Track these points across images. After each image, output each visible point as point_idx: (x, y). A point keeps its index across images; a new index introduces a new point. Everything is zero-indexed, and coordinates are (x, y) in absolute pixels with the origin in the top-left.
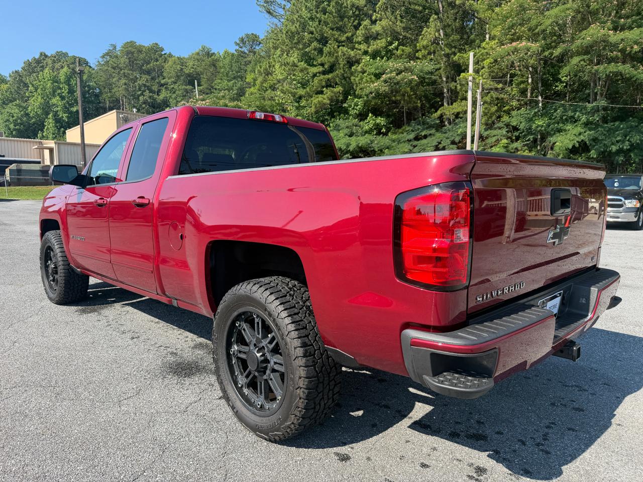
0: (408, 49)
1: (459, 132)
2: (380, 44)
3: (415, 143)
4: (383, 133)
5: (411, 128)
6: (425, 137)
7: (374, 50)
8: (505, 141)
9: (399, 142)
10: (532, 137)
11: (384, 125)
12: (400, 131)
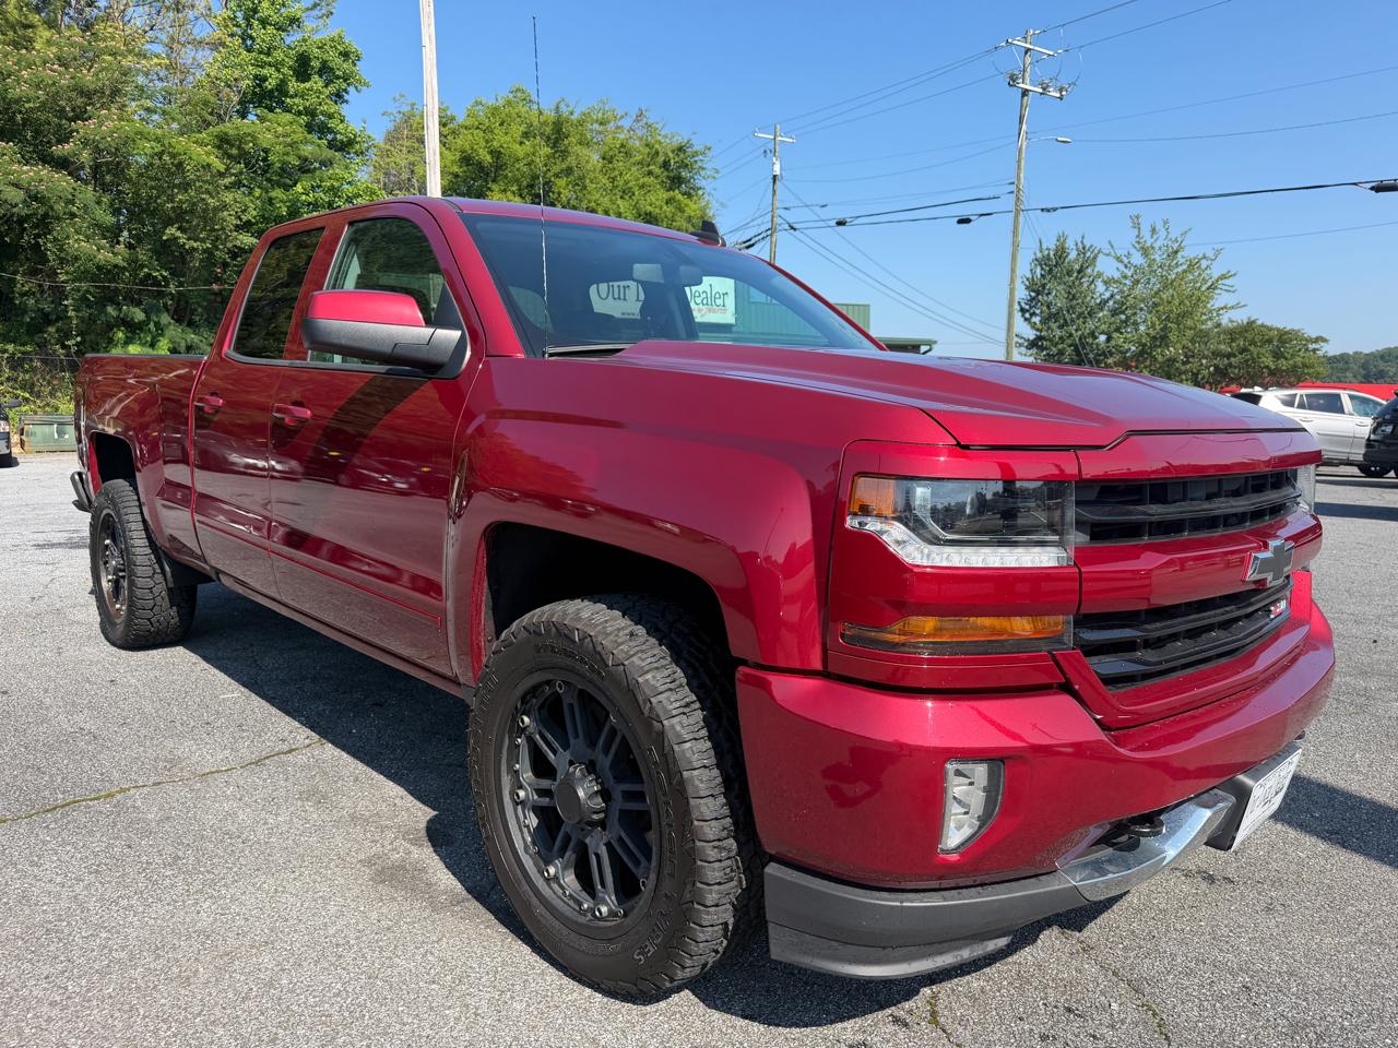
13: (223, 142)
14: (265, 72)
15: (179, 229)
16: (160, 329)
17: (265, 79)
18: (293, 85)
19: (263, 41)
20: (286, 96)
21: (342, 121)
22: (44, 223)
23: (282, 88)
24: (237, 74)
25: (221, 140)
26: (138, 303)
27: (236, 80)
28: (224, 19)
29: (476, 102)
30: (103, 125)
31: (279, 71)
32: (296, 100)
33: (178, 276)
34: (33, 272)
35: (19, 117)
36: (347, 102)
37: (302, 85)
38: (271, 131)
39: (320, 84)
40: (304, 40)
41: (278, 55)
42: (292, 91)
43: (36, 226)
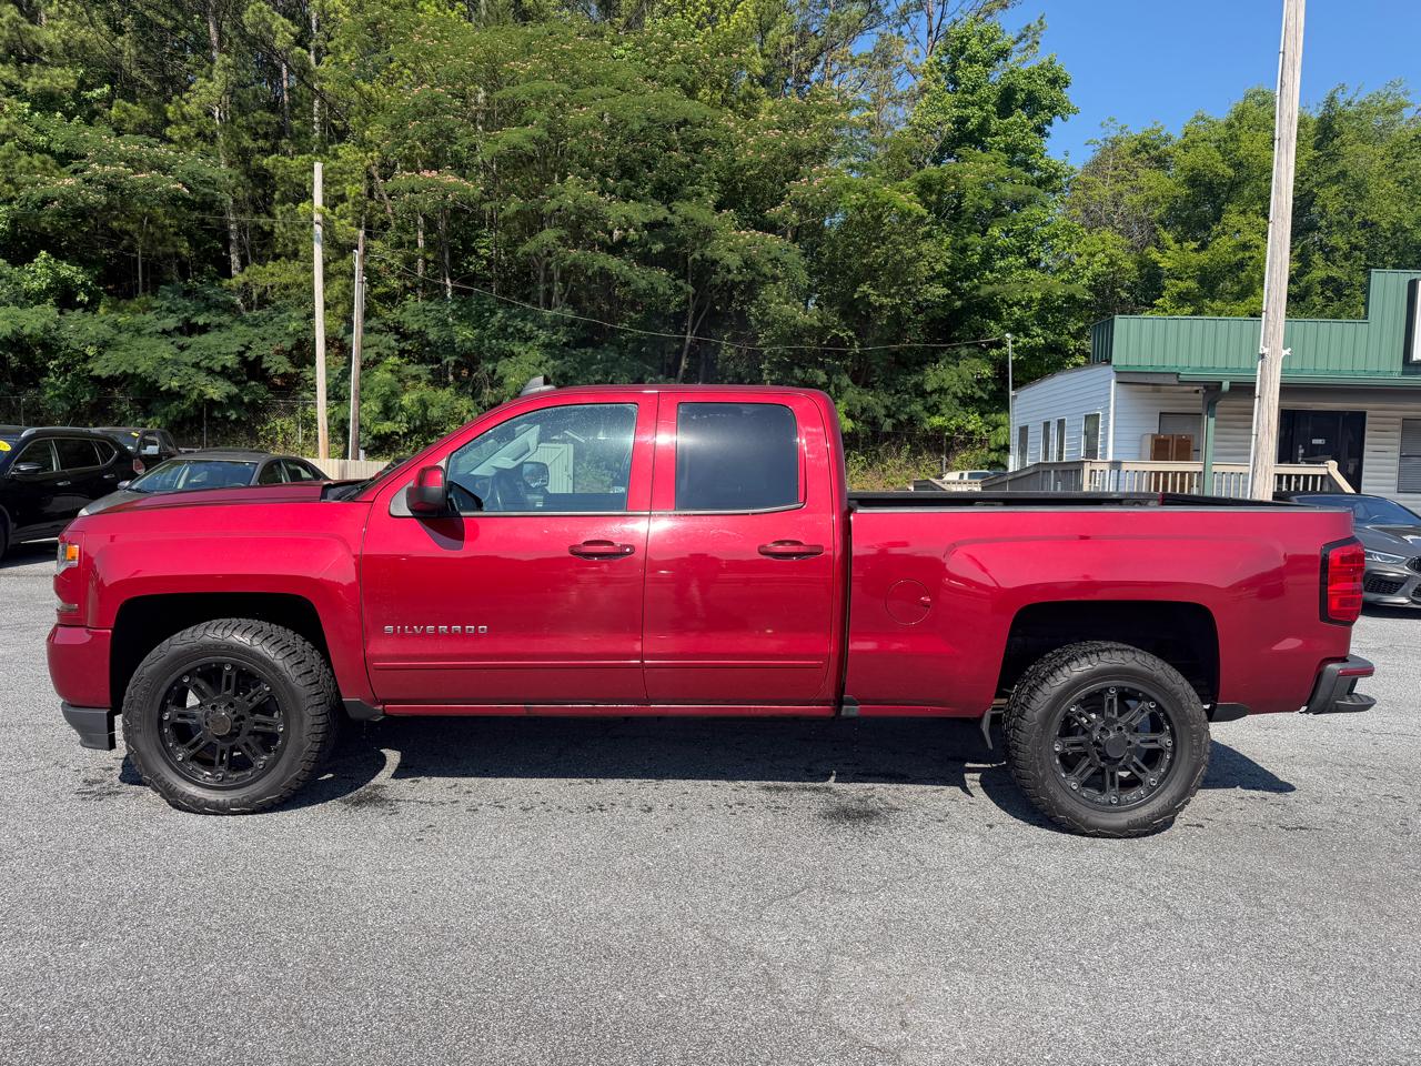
0: (140, 112)
1: (291, 329)
2: (61, 78)
3: (186, 340)
4: (81, 304)
5: (166, 304)
6: (204, 329)
7: (43, 88)
8: (393, 360)
9: (138, 331)
10: (454, 358)
11: (84, 284)
12: (133, 305)
13: (925, 187)
14: (968, 112)
15: (871, 286)
16: (839, 391)
17: (968, 119)
18: (995, 123)
19: (970, 79)
20: (986, 136)
21: (1042, 157)
22: (751, 289)
23: (983, 128)
24: (940, 117)
25: (923, 186)
26: (821, 366)
27: (939, 124)
28: (931, 64)
29: (1197, 117)
30: (812, 183)
31: (982, 109)
32: (997, 138)
33: (861, 336)
34: (735, 339)
35: (740, 185)
36: (1048, 135)
37: (1006, 121)
38: (975, 171)
39: (1024, 117)
40: (1012, 72)
41: (984, 92)
42: (993, 128)
43: (743, 293)
